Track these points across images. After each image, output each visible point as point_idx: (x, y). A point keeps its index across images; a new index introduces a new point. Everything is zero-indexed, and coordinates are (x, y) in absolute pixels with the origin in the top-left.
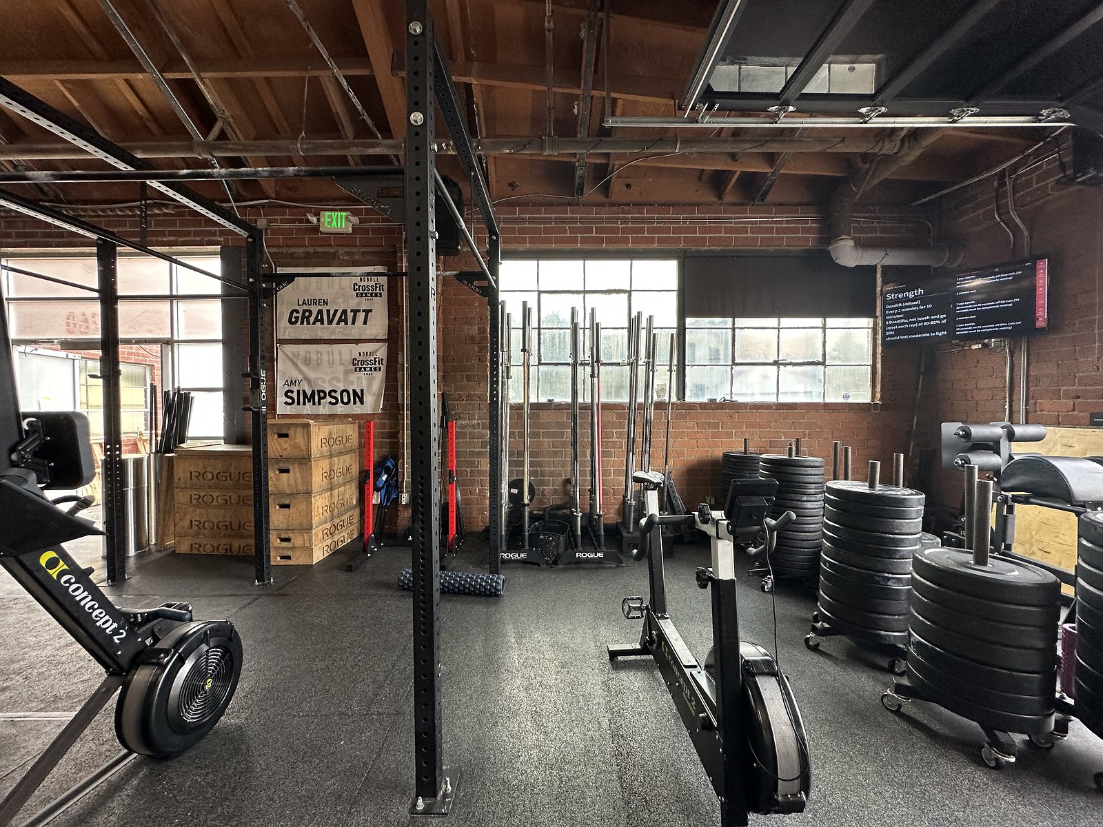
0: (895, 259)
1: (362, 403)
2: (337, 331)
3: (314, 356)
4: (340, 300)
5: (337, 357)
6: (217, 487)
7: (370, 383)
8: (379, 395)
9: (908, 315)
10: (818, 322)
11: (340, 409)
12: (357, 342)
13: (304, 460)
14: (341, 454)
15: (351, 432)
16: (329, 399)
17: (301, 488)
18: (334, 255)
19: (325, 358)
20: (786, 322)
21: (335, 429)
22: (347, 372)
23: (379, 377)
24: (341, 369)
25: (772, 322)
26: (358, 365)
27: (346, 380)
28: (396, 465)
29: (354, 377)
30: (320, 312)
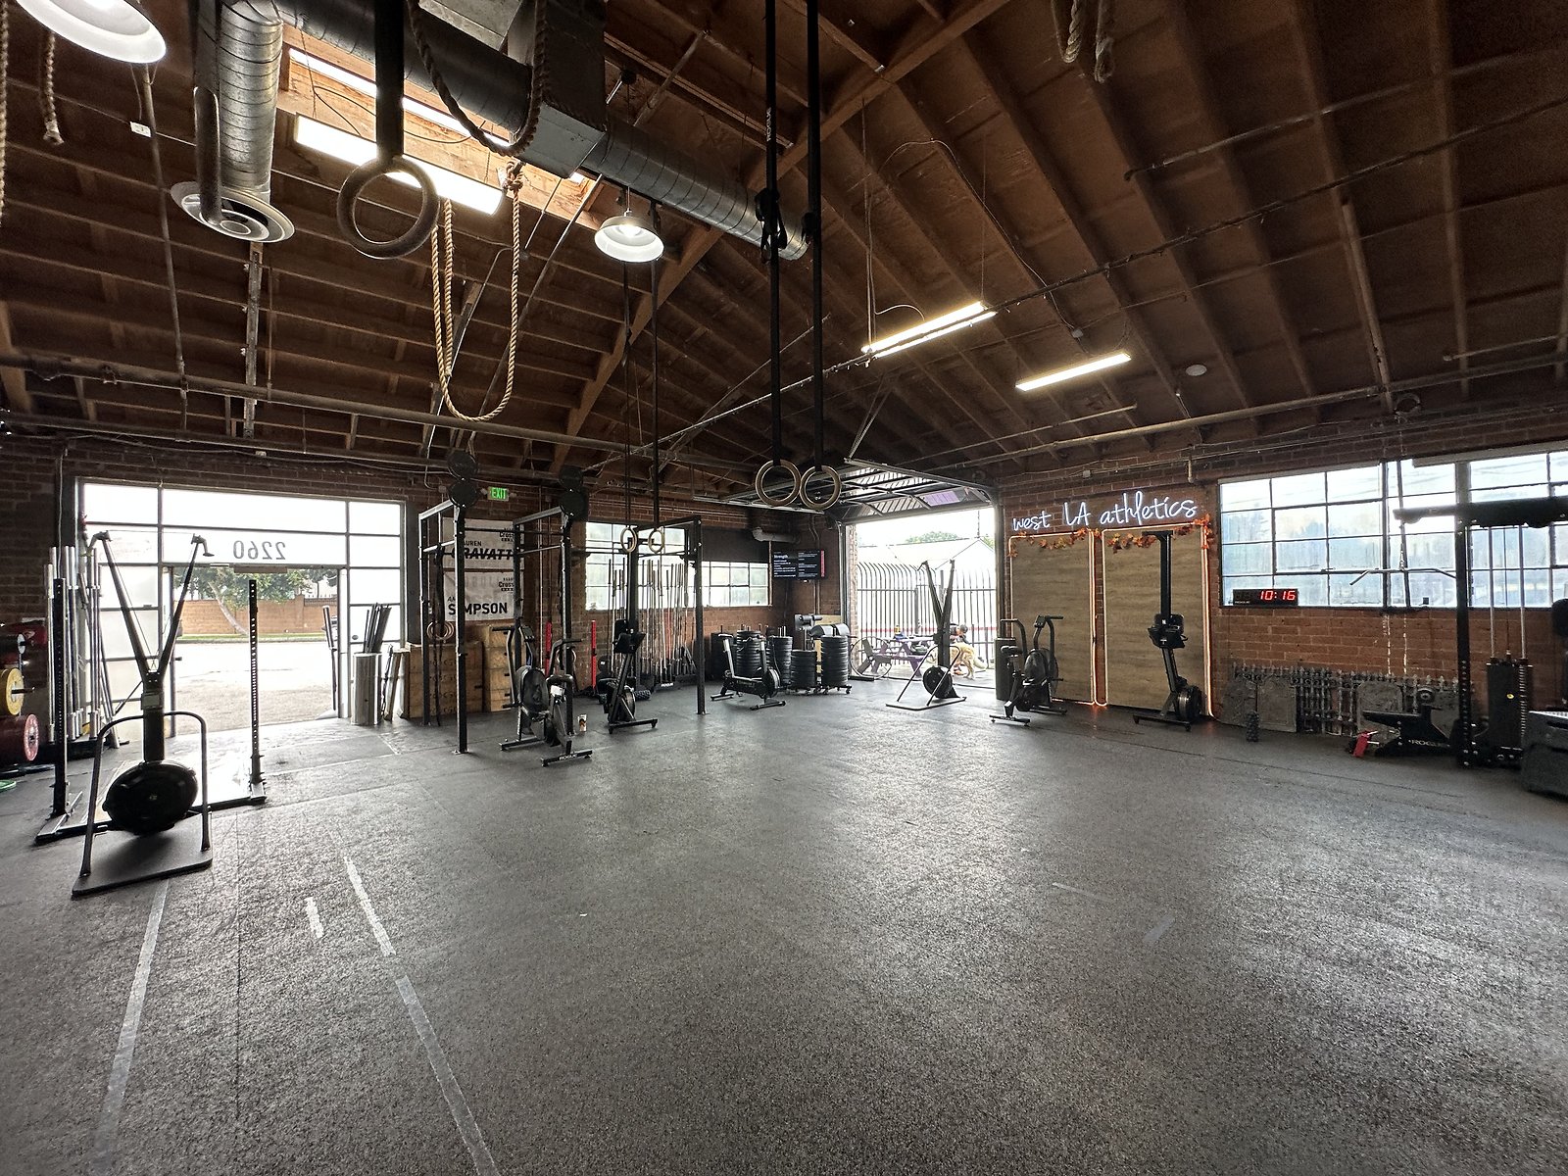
0: (777, 539)
1: (506, 612)
2: (489, 563)
4: (491, 543)
5: (488, 581)
7: (511, 599)
9: (782, 566)
10: (746, 565)
11: (490, 616)
12: (502, 571)
16: (482, 610)
19: (479, 582)
20: (733, 564)
22: (495, 592)
24: (492, 589)
25: (727, 564)
26: (503, 586)
27: (495, 597)
29: (501, 594)
30: (476, 550)
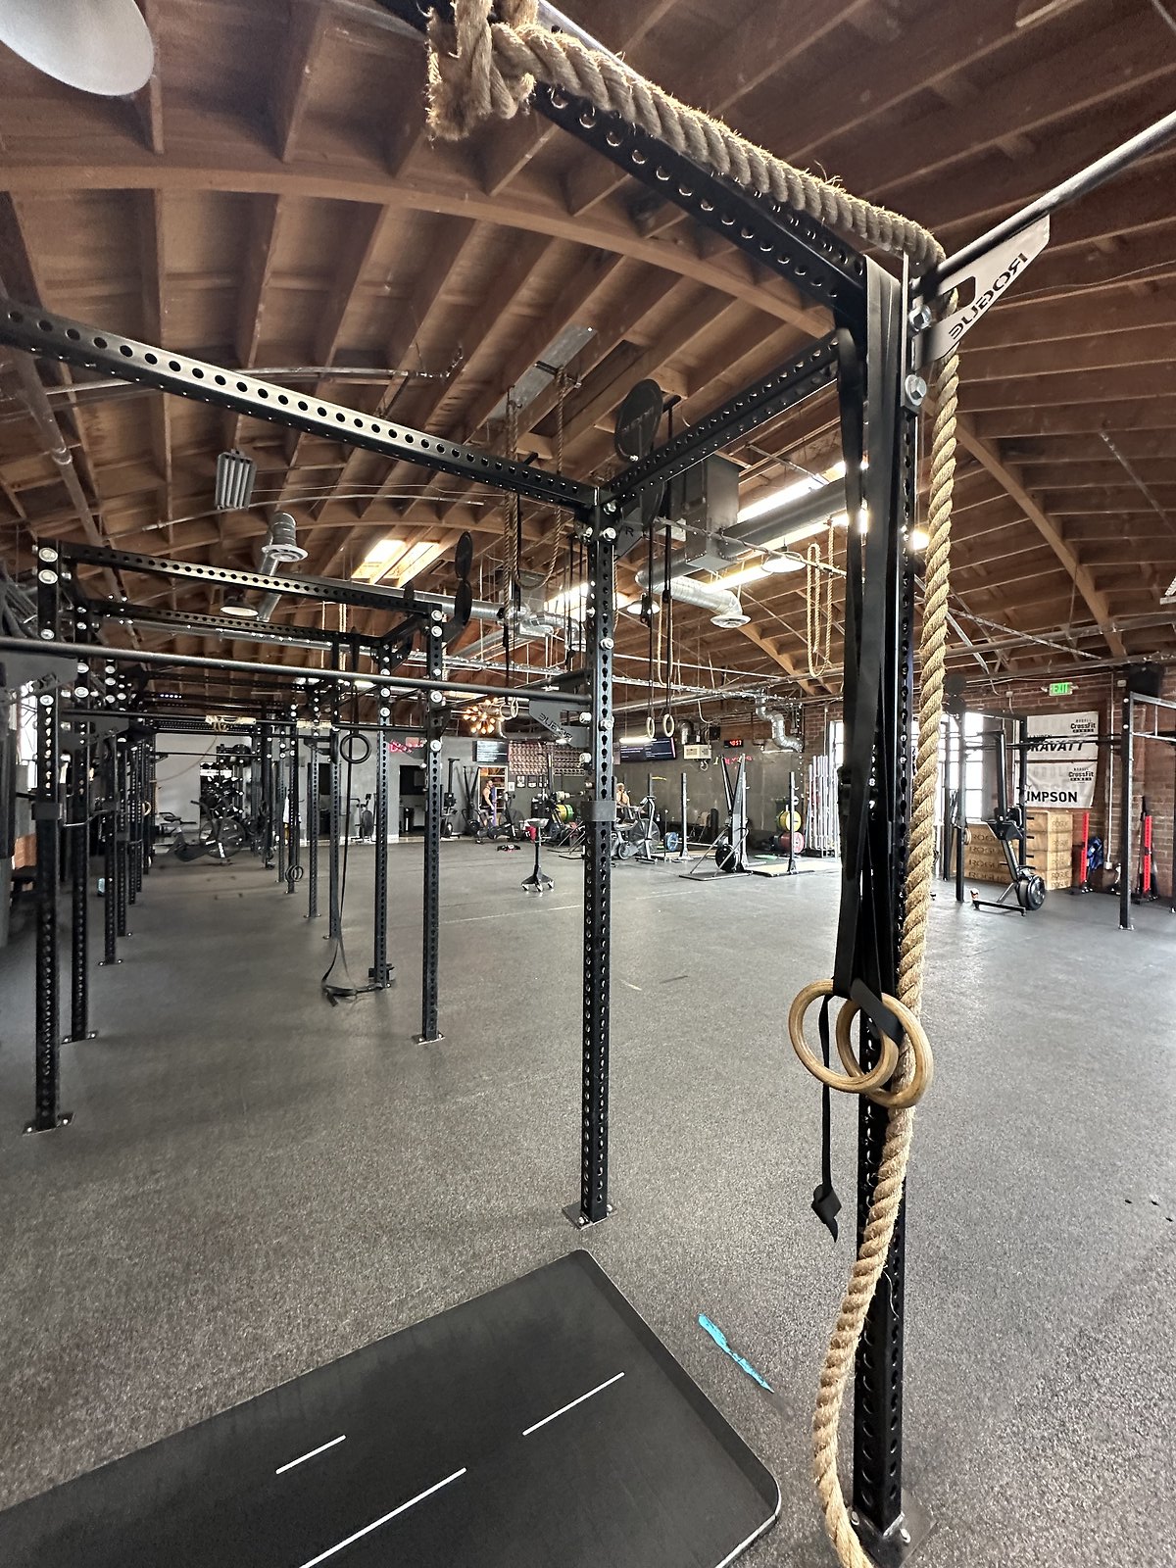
1: (1075, 800)
2: (1058, 755)
3: (1040, 771)
5: (1057, 771)
6: (986, 844)
7: (1082, 790)
8: (1089, 797)
11: (1058, 804)
12: (1072, 761)
13: (1043, 833)
14: (1062, 832)
15: (1068, 819)
16: (1050, 797)
17: (1041, 847)
18: (1057, 706)
19: (1048, 772)
21: (1060, 817)
22: (1065, 781)
23: (1090, 785)
24: (1060, 779)
26: (1073, 777)
27: (1064, 786)
28: (1102, 843)
29: (1070, 784)
